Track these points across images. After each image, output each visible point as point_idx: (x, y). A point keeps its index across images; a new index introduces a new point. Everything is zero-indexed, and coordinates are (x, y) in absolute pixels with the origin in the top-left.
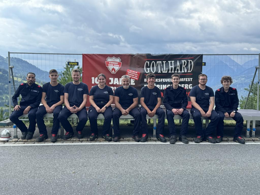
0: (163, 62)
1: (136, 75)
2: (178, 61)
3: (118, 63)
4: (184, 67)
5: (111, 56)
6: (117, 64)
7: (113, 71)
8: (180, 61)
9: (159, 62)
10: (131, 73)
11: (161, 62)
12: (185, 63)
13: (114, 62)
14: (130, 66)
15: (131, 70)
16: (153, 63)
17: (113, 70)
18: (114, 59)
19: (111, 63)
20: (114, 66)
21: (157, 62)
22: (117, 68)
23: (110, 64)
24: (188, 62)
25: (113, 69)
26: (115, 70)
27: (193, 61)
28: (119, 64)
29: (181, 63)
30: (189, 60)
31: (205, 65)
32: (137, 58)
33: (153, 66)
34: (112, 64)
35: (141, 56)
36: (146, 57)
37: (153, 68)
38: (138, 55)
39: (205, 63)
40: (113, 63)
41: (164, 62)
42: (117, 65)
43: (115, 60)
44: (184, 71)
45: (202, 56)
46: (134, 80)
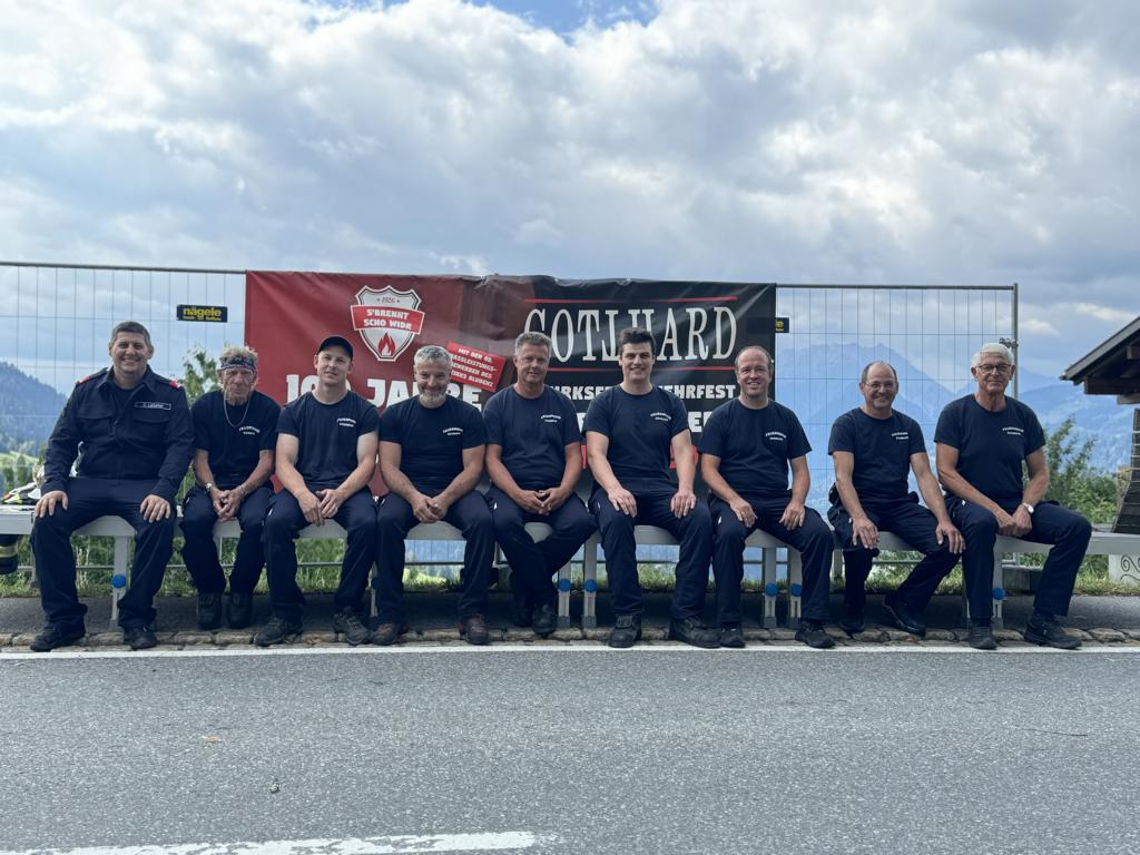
0: (607, 312)
1: (486, 371)
2: (670, 310)
3: (406, 314)
4: (696, 338)
5: (378, 282)
6: (400, 320)
7: (386, 351)
8: (679, 307)
9: (588, 313)
10: (463, 360)
11: (596, 313)
12: (699, 317)
13: (388, 312)
14: (463, 329)
15: (463, 344)
16: (563, 316)
17: (386, 347)
18: (388, 295)
19: (377, 313)
20: (388, 326)
21: (582, 313)
22: (402, 335)
23: (370, 318)
24: (712, 315)
25: (386, 341)
26: (392, 347)
27: (734, 312)
28: (412, 317)
29: (682, 320)
30: (716, 309)
31: (786, 329)
32: (494, 291)
33: (562, 331)
34: (380, 318)
35: (511, 284)
36: (532, 291)
37: (563, 338)
38: (497, 280)
39: (786, 321)
40: (383, 313)
41: (612, 313)
42: (403, 325)
43: (393, 301)
44: (696, 351)
45: (770, 291)
46: (480, 391)
